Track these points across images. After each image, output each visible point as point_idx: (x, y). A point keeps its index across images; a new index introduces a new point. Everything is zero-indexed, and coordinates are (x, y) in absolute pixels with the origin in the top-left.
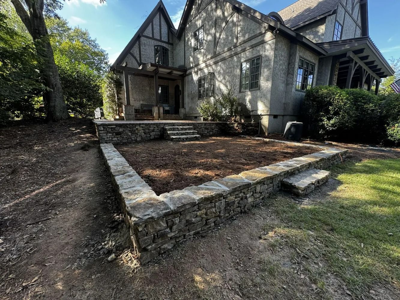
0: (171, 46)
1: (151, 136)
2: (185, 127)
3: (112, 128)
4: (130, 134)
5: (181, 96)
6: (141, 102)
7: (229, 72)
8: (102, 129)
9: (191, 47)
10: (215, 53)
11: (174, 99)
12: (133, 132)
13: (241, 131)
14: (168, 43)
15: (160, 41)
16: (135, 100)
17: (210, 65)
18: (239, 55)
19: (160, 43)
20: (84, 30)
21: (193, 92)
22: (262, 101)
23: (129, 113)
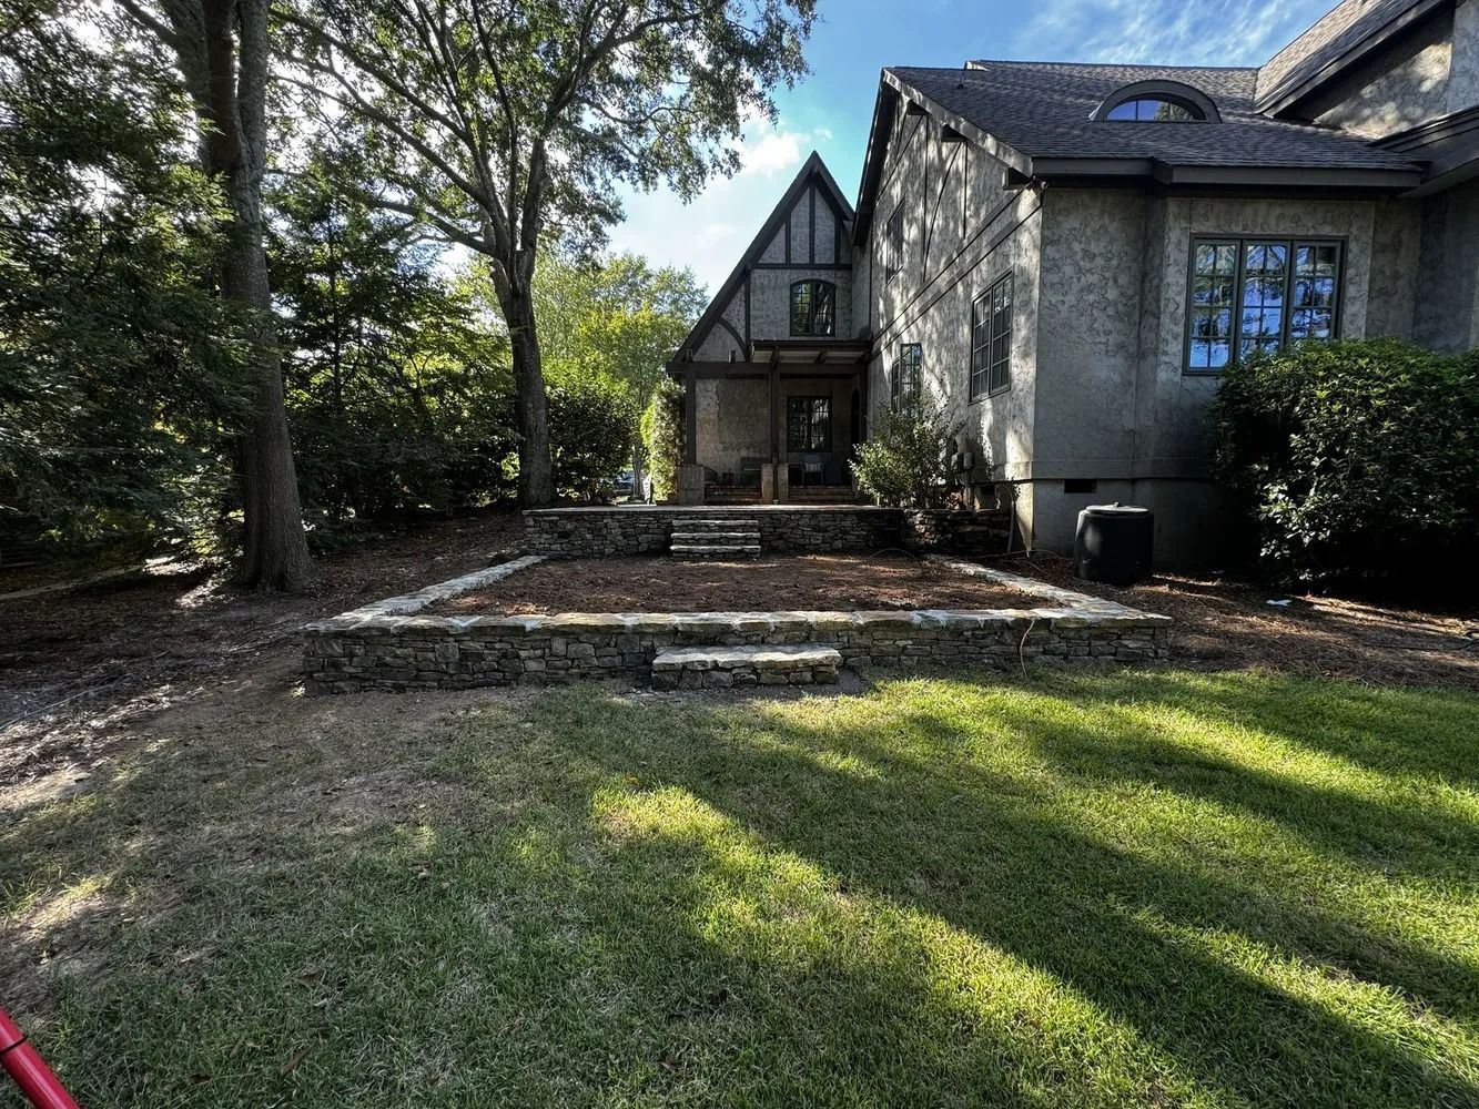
0: (845, 273)
1: (639, 544)
2: (728, 522)
3: (551, 521)
4: (588, 536)
6: (744, 453)
7: (949, 336)
8: (532, 523)
9: (882, 268)
10: (923, 278)
11: (848, 437)
12: (596, 532)
13: (930, 539)
14: (836, 266)
15: (812, 266)
16: (725, 449)
17: (914, 320)
18: (969, 277)
19: (809, 272)
20: (679, 269)
22: (1016, 432)
23: (689, 485)
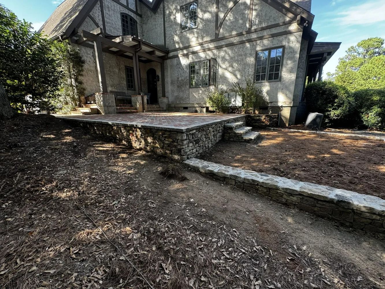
0: (141, 18)
3: (193, 134)
4: (205, 139)
5: (159, 83)
7: (239, 59)
9: (176, 23)
10: (217, 35)
11: (146, 86)
12: (206, 136)
13: (268, 123)
17: (209, 49)
18: (254, 43)
19: (127, 10)
21: (180, 79)
22: (283, 93)
23: (109, 104)
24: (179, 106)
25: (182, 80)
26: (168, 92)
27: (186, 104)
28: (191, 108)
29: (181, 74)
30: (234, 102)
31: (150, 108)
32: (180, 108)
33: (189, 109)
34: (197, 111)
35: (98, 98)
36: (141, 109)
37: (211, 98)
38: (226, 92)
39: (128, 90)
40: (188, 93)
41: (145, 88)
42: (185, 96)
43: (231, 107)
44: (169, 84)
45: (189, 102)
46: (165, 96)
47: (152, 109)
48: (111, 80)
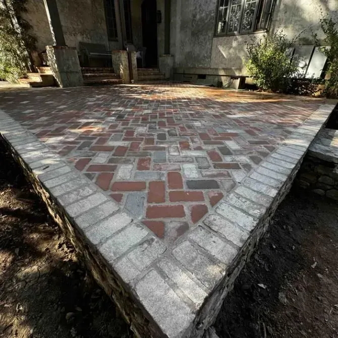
5: (161, 27)
21: (198, 17)
23: (68, 68)
24: (192, 72)
25: (202, 19)
26: (174, 44)
27: (204, 69)
28: (211, 78)
29: (200, 6)
30: (302, 68)
31: (144, 75)
32: (193, 76)
33: (209, 78)
34: (221, 83)
35: (51, 57)
36: (127, 78)
37: (255, 60)
38: (290, 45)
39: (109, 40)
40: (210, 47)
41: (137, 36)
42: (204, 53)
43: (293, 79)
44: (178, 30)
45: (209, 66)
46: (169, 54)
47: (147, 77)
48: (81, 23)
